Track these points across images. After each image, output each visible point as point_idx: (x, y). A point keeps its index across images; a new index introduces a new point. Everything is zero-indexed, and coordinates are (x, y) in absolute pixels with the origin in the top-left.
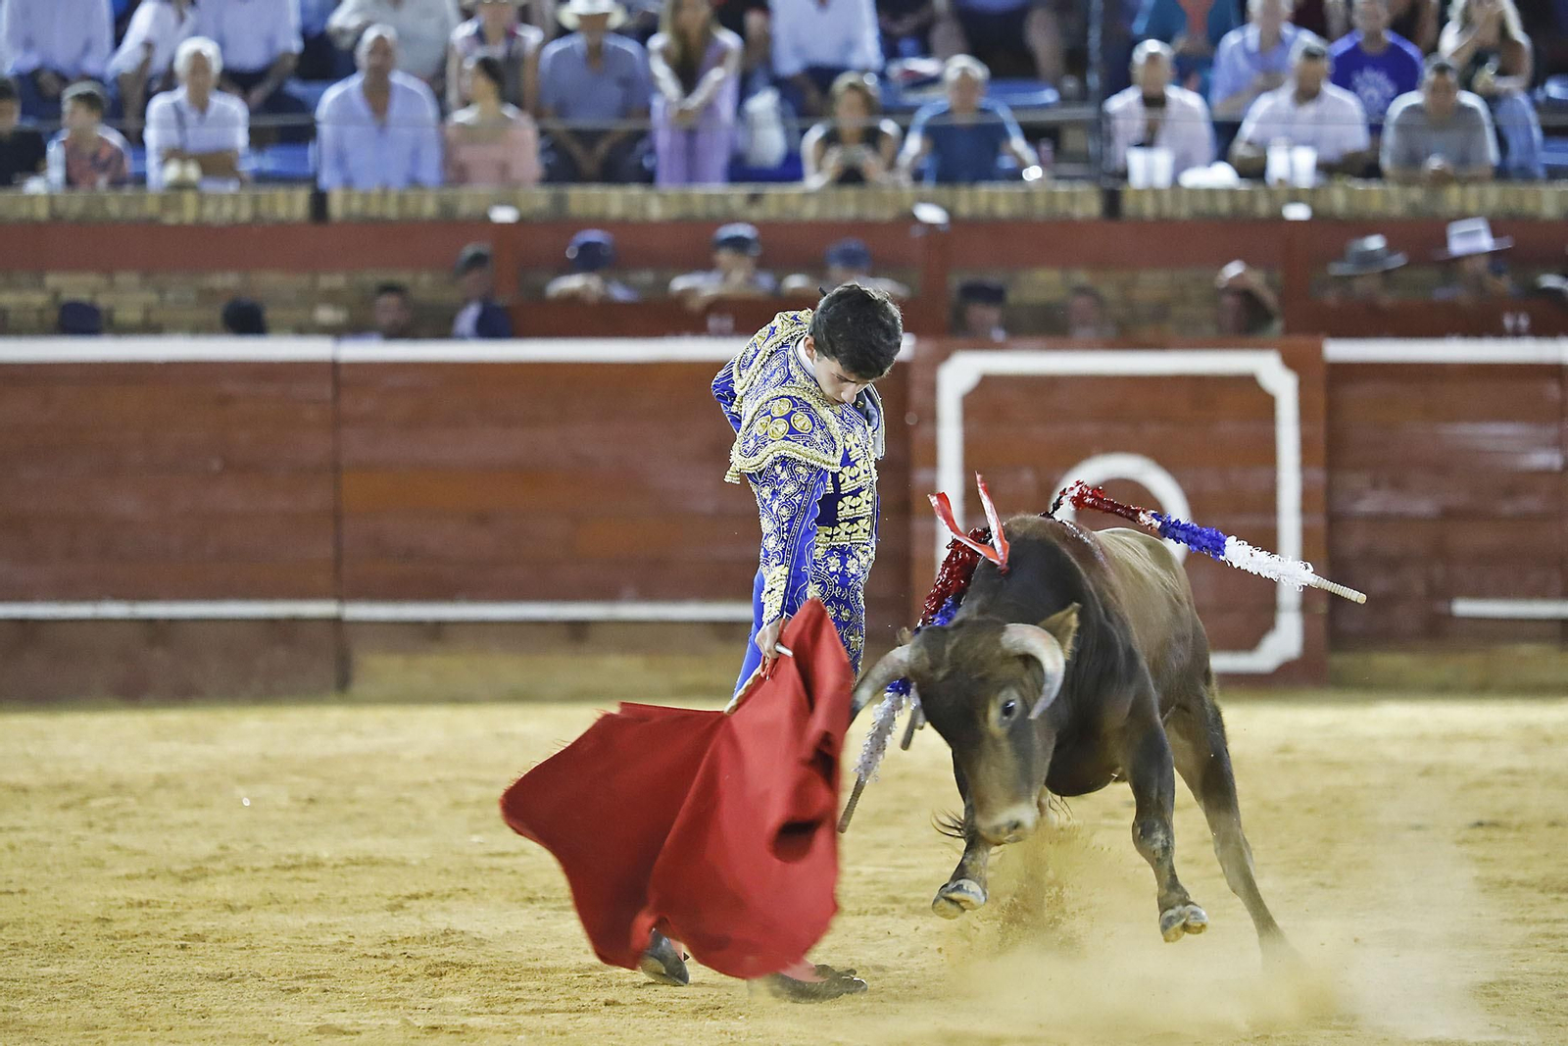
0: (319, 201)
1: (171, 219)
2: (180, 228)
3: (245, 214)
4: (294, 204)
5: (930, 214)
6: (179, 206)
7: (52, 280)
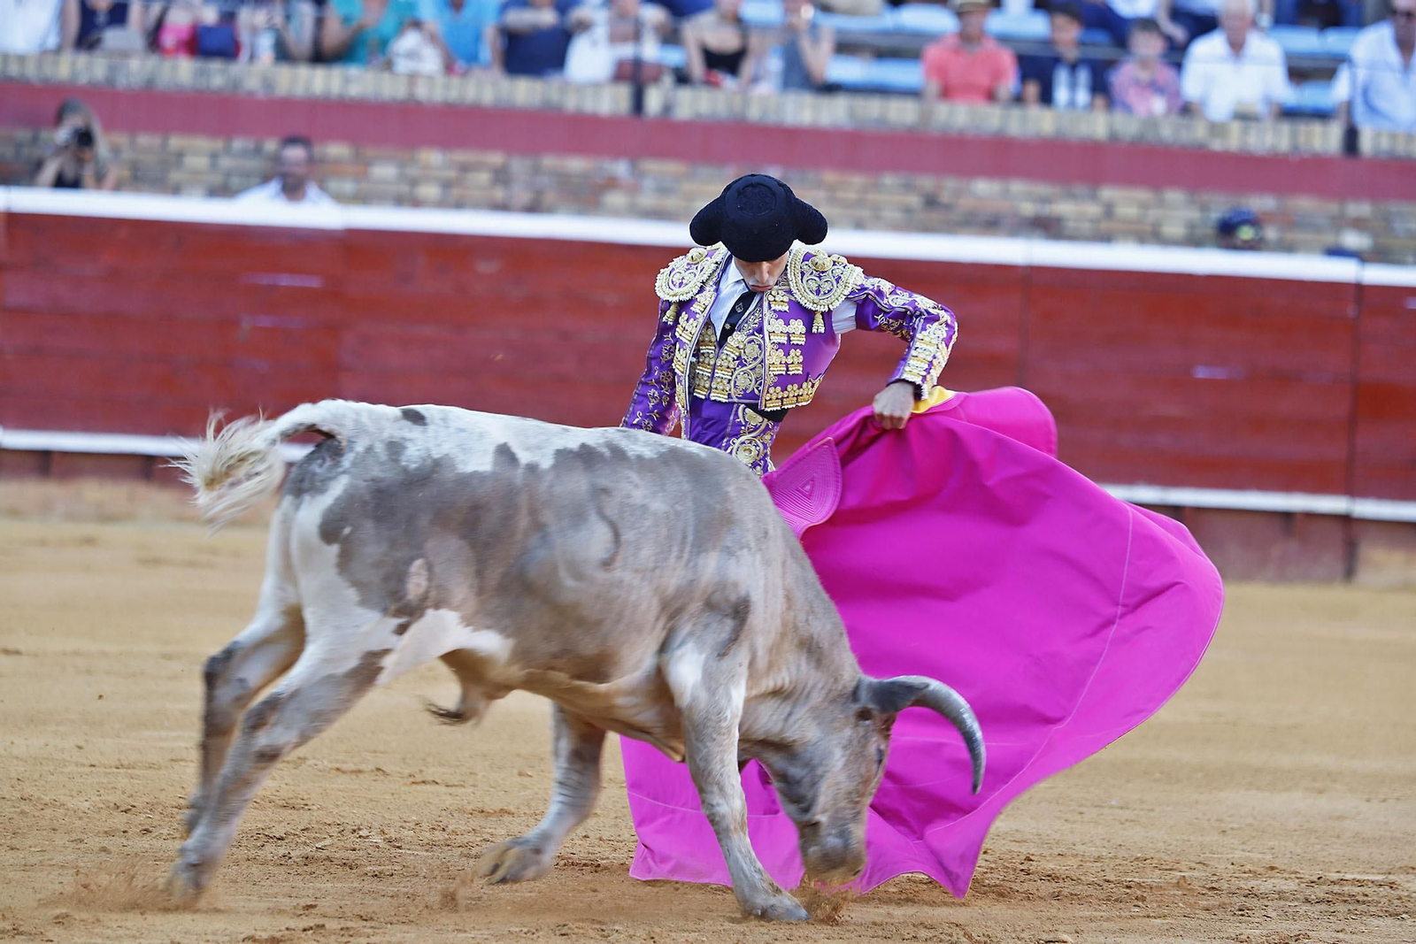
0: (1351, 136)
1: (1217, 145)
2: (1226, 155)
3: (1284, 146)
4: (1327, 139)
6: (1227, 135)
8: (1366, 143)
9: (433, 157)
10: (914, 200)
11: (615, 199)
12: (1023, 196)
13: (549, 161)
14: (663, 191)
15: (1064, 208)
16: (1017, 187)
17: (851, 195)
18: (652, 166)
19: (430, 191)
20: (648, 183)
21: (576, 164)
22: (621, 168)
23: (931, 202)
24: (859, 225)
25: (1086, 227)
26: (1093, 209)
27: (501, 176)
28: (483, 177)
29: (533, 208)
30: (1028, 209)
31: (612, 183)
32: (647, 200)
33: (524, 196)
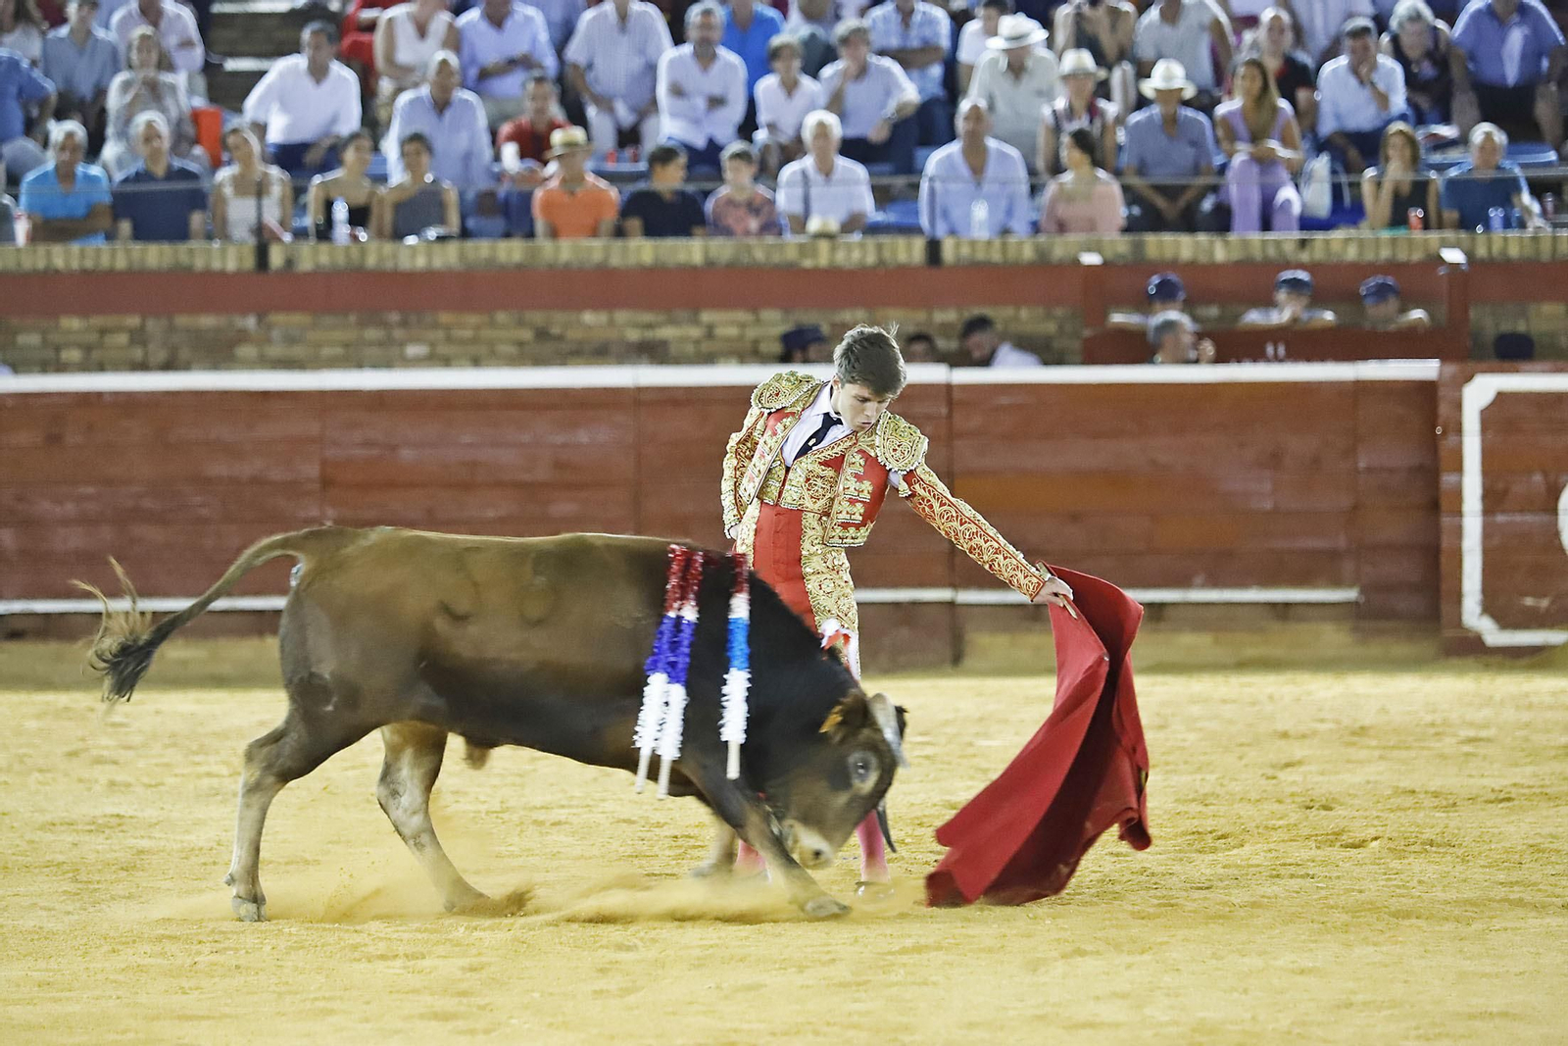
0: (934, 248)
1: (808, 263)
2: (816, 271)
3: (871, 259)
4: (911, 251)
5: (1454, 256)
6: (815, 253)
7: (706, 317)
8: (948, 252)
9: (73, 323)
10: (527, 335)
11: (246, 351)
12: (628, 324)
13: (182, 320)
14: (290, 340)
15: (667, 332)
16: (622, 316)
17: (468, 333)
18: (278, 318)
19: (73, 355)
20: (275, 334)
21: (207, 321)
22: (251, 322)
23: (542, 334)
24: (476, 362)
25: (690, 349)
26: (695, 332)
27: (138, 337)
28: (122, 339)
29: (169, 366)
30: (633, 335)
31: (243, 337)
32: (275, 351)
33: (162, 355)
